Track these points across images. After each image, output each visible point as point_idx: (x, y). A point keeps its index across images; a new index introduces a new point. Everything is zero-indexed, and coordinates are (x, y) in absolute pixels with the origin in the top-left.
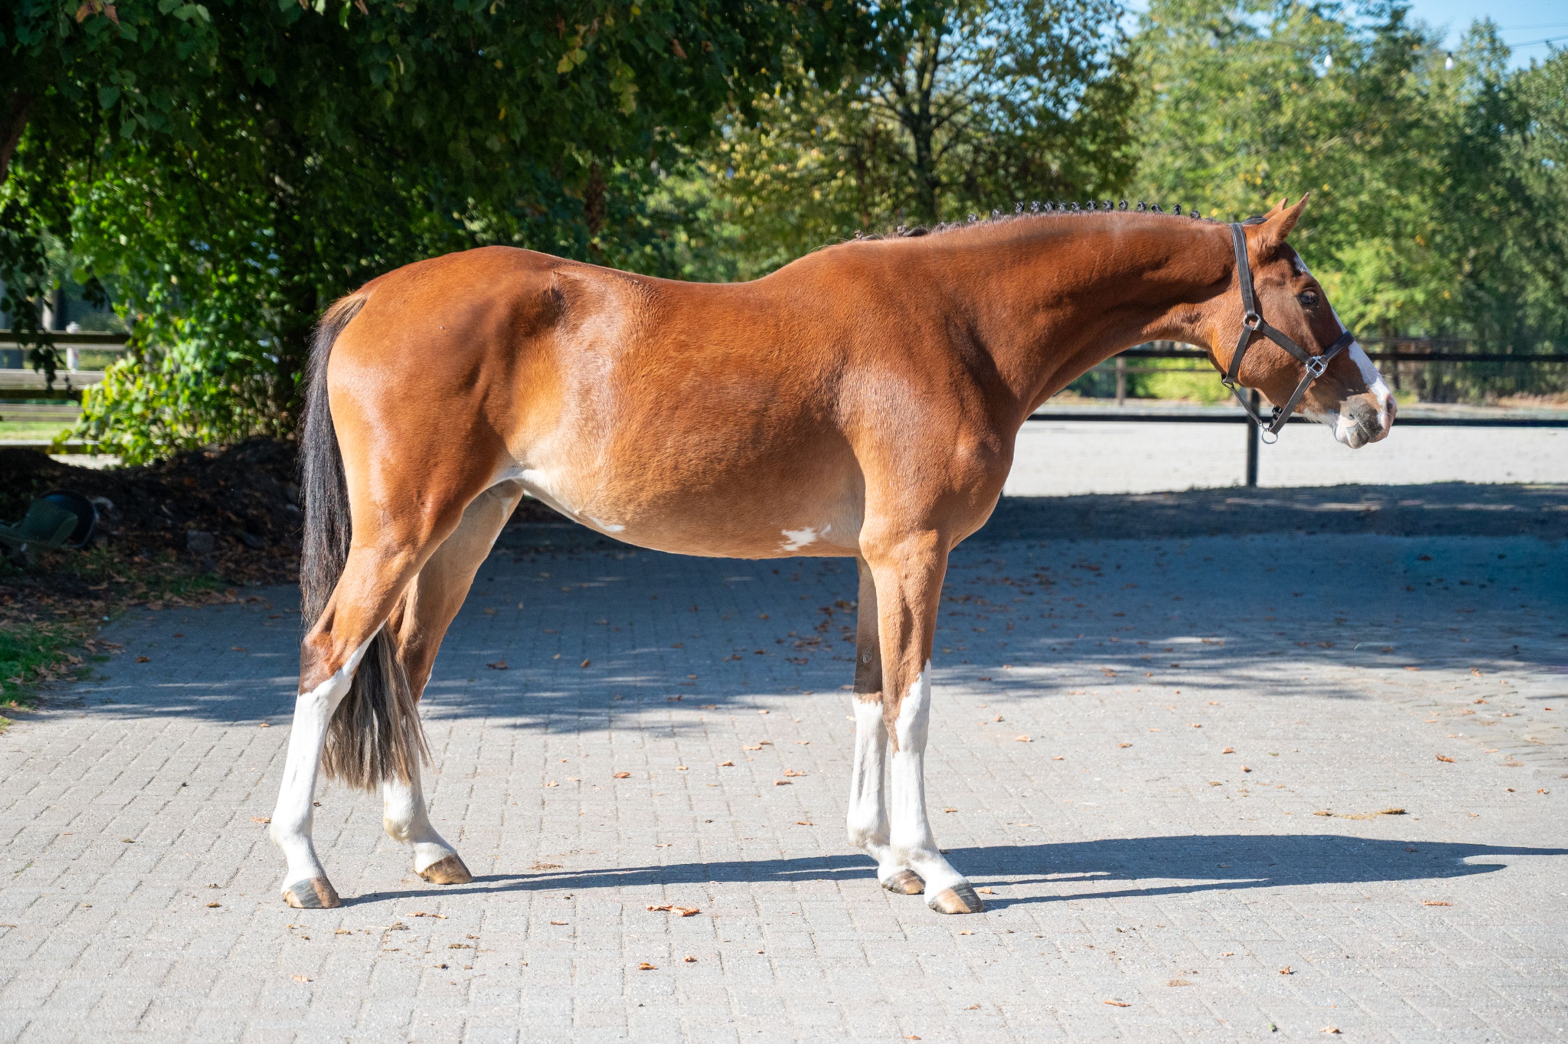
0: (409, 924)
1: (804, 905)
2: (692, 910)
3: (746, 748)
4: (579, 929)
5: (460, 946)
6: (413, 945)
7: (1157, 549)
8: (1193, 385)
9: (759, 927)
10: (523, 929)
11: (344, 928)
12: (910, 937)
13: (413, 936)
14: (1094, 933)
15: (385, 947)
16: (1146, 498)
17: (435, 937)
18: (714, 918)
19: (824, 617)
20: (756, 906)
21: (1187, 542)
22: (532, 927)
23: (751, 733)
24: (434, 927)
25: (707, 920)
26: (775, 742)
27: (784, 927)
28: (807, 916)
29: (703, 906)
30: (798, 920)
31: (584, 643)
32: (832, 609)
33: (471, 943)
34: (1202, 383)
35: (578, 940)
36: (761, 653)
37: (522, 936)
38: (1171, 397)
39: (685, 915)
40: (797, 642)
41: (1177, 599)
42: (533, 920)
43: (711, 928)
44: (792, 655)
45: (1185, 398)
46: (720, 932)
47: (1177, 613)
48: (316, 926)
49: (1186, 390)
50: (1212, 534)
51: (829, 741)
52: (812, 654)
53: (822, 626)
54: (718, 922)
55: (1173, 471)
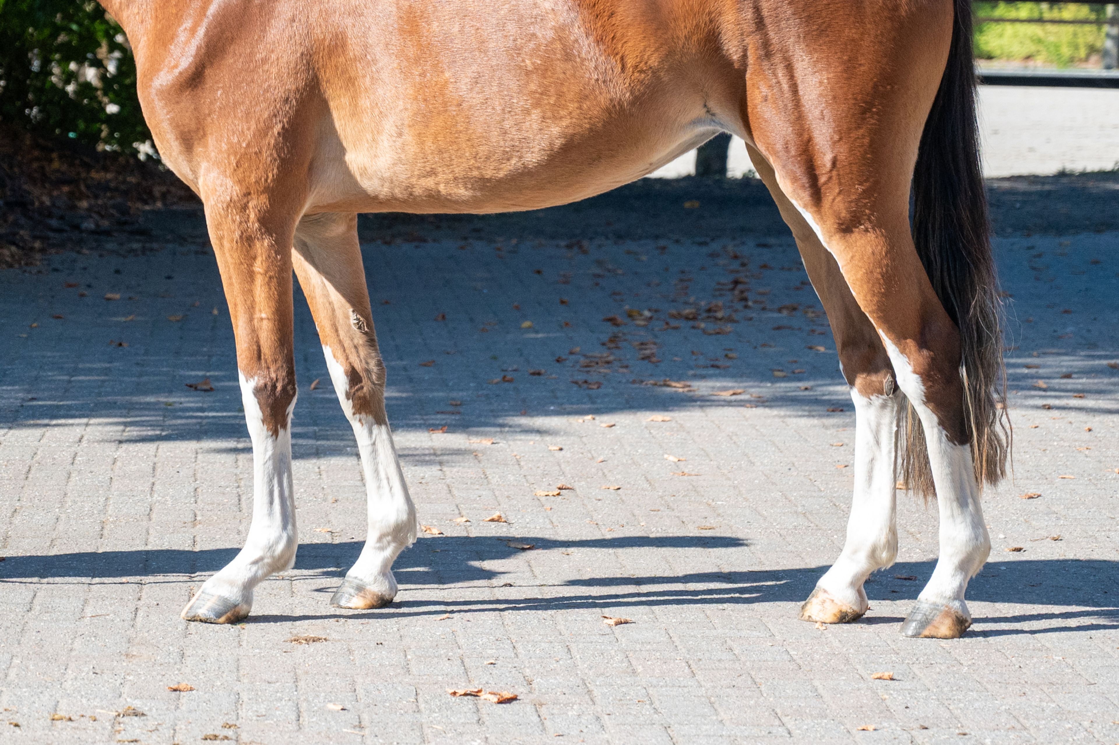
0: (145, 709)
1: (651, 691)
2: (507, 695)
3: (541, 493)
4: (365, 717)
5: (216, 737)
6: (154, 736)
7: (1032, 248)
8: (1039, 41)
9: (598, 718)
10: (293, 717)
11: (61, 713)
12: (796, 732)
13: (151, 724)
14: (1032, 731)
15: (119, 737)
16: (1006, 185)
17: (181, 726)
18: (538, 705)
19: (610, 329)
20: (589, 692)
21: (1067, 240)
22: (305, 715)
23: (544, 475)
24: (178, 713)
25: (529, 709)
26: (576, 485)
27: (630, 719)
28: (657, 704)
29: (520, 690)
30: (647, 710)
31: (306, 360)
32: (619, 319)
33: (230, 733)
34: (1052, 39)
35: (367, 732)
36: (539, 374)
37: (293, 727)
38: (1009, 57)
39: (500, 702)
40: (582, 360)
41: (1066, 312)
42: (304, 706)
43: (535, 718)
44: (580, 377)
45: (1028, 58)
46: (547, 723)
47: (1070, 329)
48: (25, 710)
49: (1030, 48)
50: (1098, 231)
51: (646, 485)
52: (605, 375)
53: (611, 341)
54: (543, 711)
55: (1031, 150)
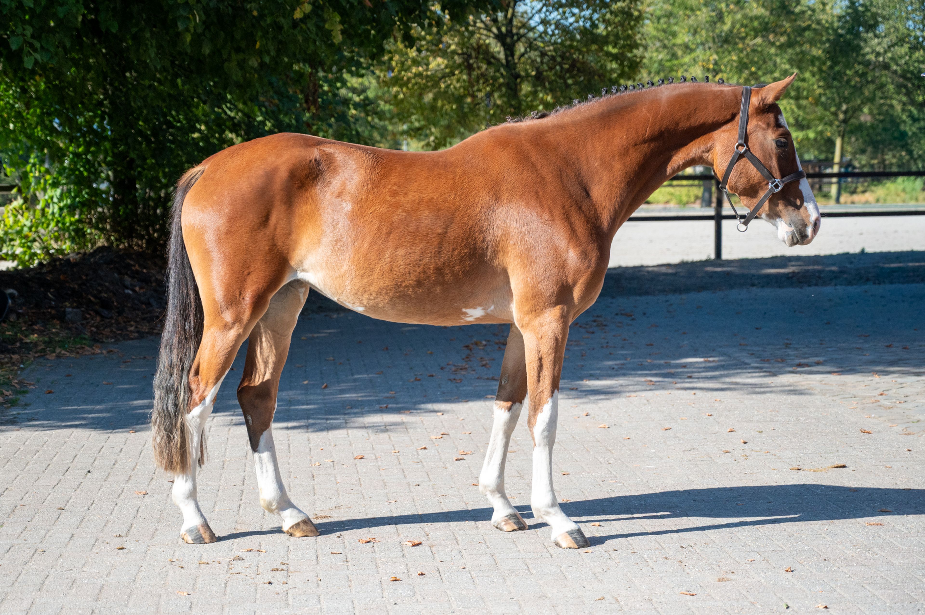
0: (244, 557)
1: (485, 537)
2: (417, 542)
3: (433, 437)
4: (349, 556)
5: (277, 570)
6: (248, 570)
7: (667, 301)
8: (672, 194)
9: (460, 552)
10: (315, 557)
11: (204, 561)
12: (554, 555)
13: (247, 564)
14: (667, 549)
15: (231, 571)
16: (656, 269)
17: (261, 564)
18: (431, 546)
19: (467, 352)
20: (456, 538)
21: (684, 296)
22: (320, 556)
23: (435, 428)
24: (259, 558)
25: (427, 548)
26: (450, 433)
27: (475, 552)
28: (488, 544)
29: (423, 539)
30: (483, 546)
31: (321, 373)
32: (471, 346)
33: (284, 567)
34: (678, 193)
35: (350, 563)
36: (432, 376)
37: (314, 562)
38: (658, 202)
39: (413, 546)
40: (454, 368)
41: (684, 333)
42: (320, 552)
43: (430, 553)
44: (452, 377)
45: (667, 202)
46: (436, 555)
47: (686, 342)
48: (186, 559)
49: (668, 197)
50: (699, 291)
51: (483, 431)
52: (464, 375)
53: (467, 357)
54: (434, 549)
55: (668, 250)
